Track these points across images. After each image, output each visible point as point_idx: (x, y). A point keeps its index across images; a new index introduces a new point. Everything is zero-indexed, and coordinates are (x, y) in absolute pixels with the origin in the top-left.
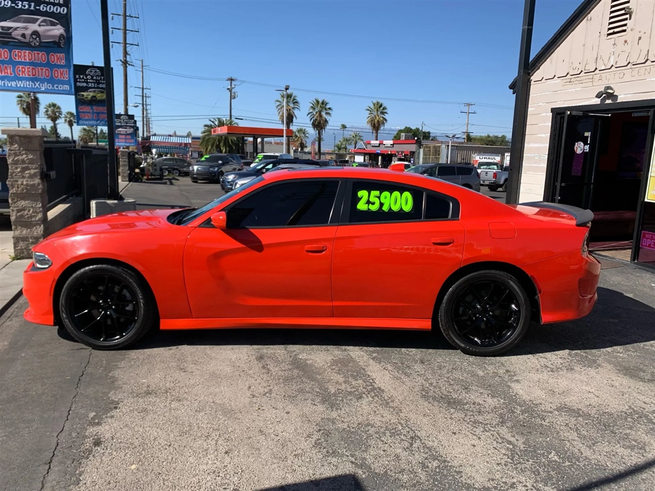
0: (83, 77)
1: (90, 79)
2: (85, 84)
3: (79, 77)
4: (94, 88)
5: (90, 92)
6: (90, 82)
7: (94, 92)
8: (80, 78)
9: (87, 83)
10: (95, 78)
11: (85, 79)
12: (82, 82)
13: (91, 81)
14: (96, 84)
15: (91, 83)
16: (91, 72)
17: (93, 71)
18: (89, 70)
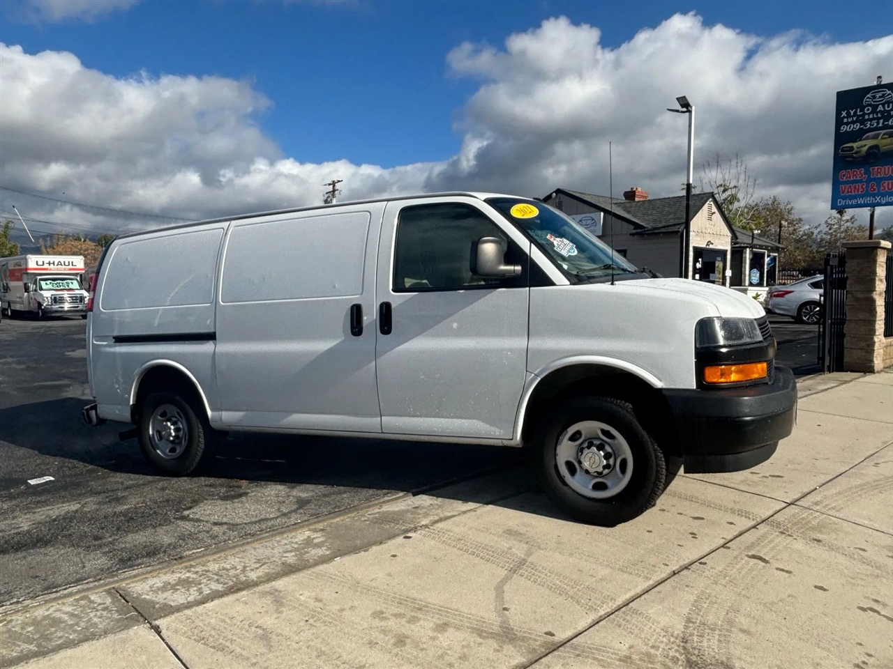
0: (856, 112)
1: (869, 114)
2: (857, 126)
3: (848, 114)
4: (877, 129)
5: (867, 138)
6: (869, 120)
7: (876, 137)
8: (849, 116)
9: (863, 122)
10: (880, 108)
11: (860, 116)
12: (853, 122)
13: (871, 116)
14: (881, 121)
15: (871, 120)
16: (874, 97)
17: (878, 95)
18: (868, 96)
